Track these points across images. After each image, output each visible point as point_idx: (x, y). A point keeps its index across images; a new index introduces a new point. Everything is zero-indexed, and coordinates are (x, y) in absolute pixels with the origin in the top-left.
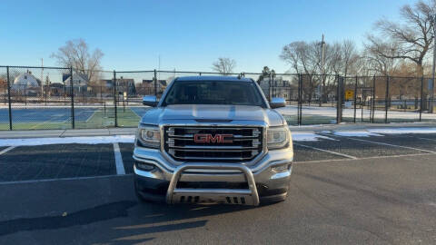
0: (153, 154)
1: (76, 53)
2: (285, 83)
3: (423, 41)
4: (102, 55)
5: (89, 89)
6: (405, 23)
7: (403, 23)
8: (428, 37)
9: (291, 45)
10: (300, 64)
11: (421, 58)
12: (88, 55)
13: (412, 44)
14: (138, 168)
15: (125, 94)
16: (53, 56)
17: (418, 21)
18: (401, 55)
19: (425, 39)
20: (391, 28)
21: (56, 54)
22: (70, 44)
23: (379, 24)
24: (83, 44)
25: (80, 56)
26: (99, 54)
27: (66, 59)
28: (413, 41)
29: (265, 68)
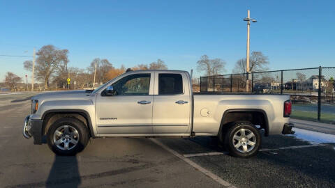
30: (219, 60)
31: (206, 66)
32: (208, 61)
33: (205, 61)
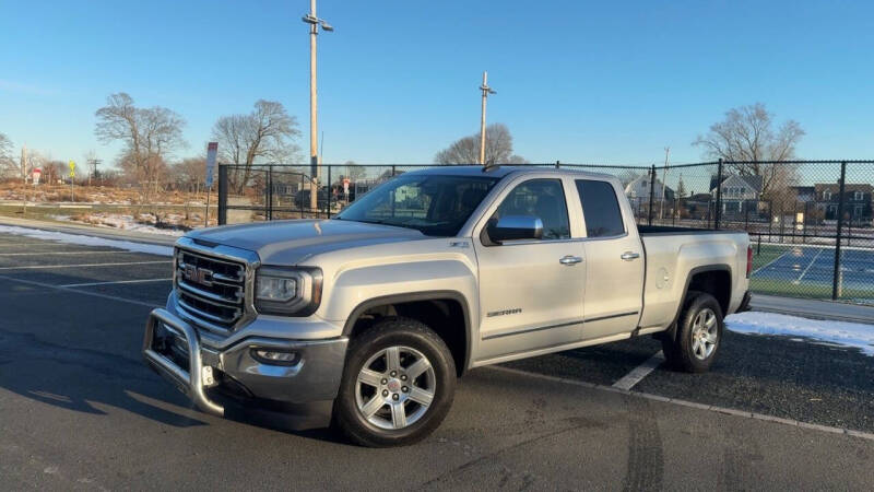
1: (743, 133)
4: (802, 133)
5: (761, 205)
12: (770, 137)
15: (800, 217)
16: (699, 141)
21: (705, 138)
22: (735, 116)
24: (761, 115)
25: (752, 138)
26: (794, 131)
27: (724, 146)
30: (167, 111)
31: (125, 127)
32: (132, 110)
33: (121, 112)
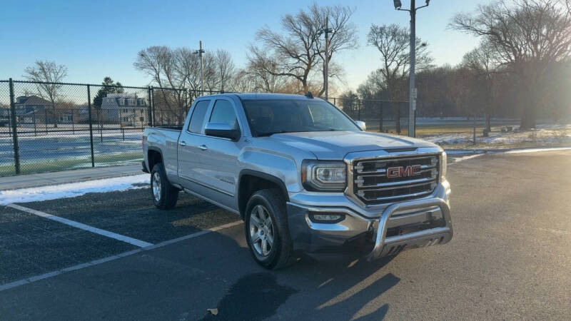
0: (339, 198)
2: (139, 102)
3: (307, 57)
6: (289, 36)
7: (287, 36)
8: (311, 53)
9: (150, 50)
10: (163, 76)
11: (305, 76)
13: (297, 60)
14: (314, 221)
17: (300, 34)
18: (287, 72)
19: (308, 55)
20: (274, 40)
23: (262, 34)
28: (297, 57)
29: (107, 79)
